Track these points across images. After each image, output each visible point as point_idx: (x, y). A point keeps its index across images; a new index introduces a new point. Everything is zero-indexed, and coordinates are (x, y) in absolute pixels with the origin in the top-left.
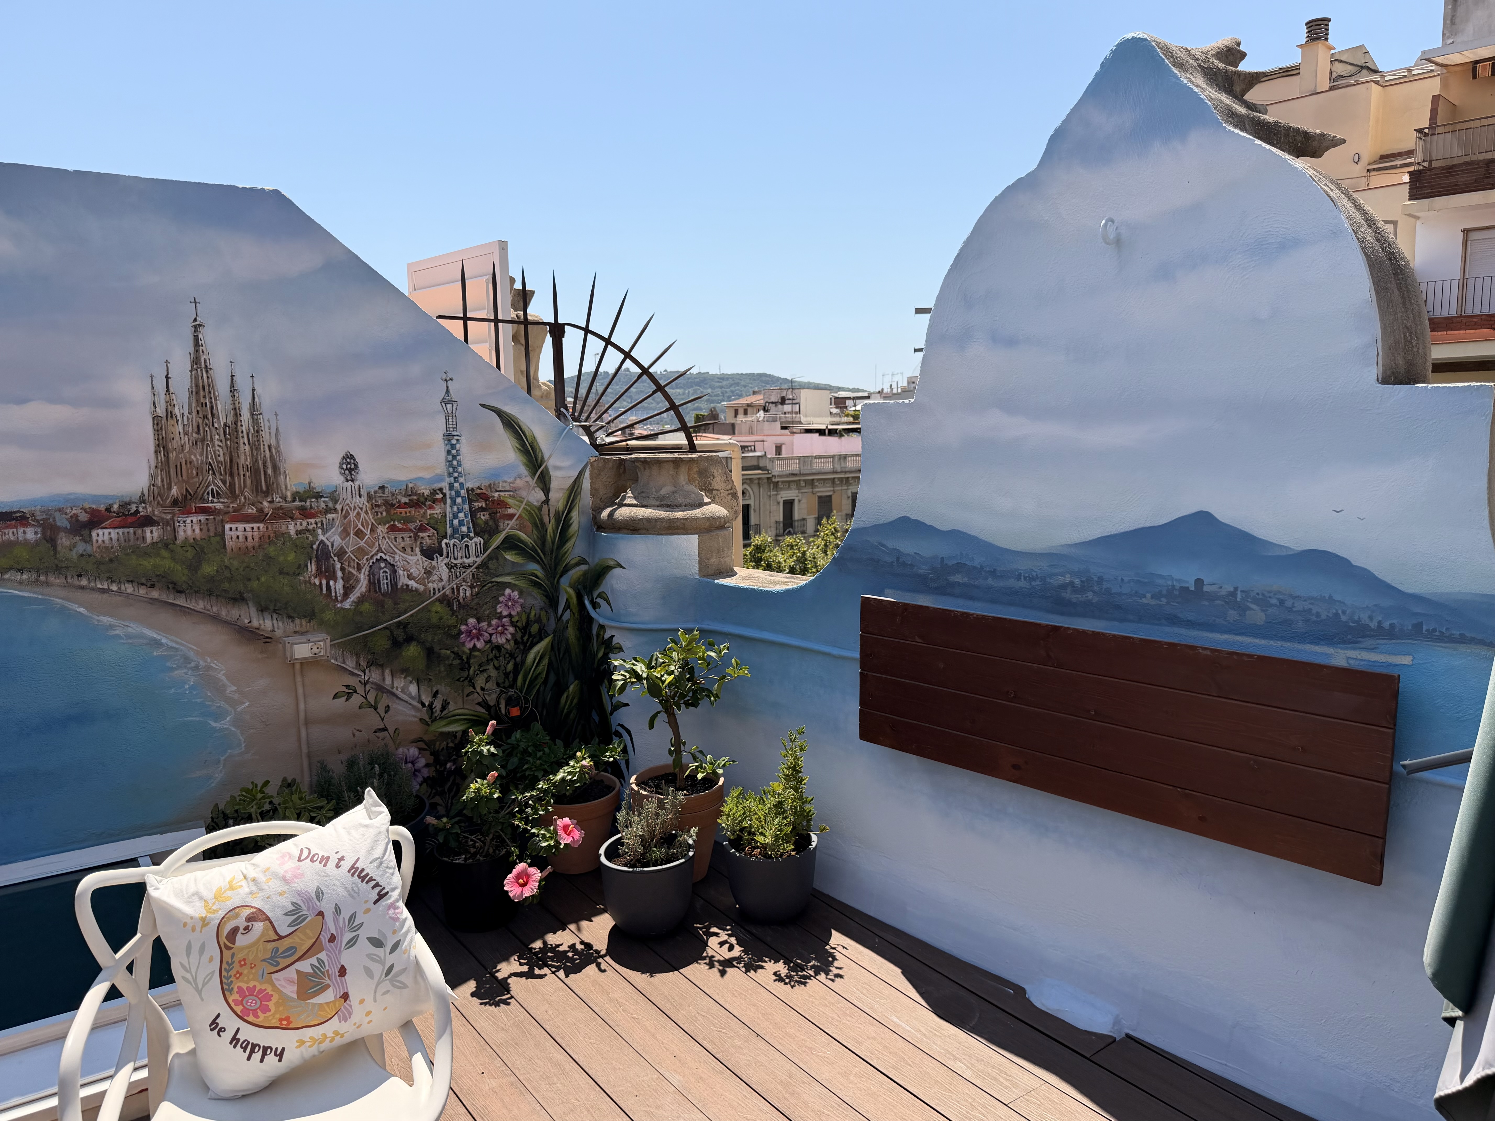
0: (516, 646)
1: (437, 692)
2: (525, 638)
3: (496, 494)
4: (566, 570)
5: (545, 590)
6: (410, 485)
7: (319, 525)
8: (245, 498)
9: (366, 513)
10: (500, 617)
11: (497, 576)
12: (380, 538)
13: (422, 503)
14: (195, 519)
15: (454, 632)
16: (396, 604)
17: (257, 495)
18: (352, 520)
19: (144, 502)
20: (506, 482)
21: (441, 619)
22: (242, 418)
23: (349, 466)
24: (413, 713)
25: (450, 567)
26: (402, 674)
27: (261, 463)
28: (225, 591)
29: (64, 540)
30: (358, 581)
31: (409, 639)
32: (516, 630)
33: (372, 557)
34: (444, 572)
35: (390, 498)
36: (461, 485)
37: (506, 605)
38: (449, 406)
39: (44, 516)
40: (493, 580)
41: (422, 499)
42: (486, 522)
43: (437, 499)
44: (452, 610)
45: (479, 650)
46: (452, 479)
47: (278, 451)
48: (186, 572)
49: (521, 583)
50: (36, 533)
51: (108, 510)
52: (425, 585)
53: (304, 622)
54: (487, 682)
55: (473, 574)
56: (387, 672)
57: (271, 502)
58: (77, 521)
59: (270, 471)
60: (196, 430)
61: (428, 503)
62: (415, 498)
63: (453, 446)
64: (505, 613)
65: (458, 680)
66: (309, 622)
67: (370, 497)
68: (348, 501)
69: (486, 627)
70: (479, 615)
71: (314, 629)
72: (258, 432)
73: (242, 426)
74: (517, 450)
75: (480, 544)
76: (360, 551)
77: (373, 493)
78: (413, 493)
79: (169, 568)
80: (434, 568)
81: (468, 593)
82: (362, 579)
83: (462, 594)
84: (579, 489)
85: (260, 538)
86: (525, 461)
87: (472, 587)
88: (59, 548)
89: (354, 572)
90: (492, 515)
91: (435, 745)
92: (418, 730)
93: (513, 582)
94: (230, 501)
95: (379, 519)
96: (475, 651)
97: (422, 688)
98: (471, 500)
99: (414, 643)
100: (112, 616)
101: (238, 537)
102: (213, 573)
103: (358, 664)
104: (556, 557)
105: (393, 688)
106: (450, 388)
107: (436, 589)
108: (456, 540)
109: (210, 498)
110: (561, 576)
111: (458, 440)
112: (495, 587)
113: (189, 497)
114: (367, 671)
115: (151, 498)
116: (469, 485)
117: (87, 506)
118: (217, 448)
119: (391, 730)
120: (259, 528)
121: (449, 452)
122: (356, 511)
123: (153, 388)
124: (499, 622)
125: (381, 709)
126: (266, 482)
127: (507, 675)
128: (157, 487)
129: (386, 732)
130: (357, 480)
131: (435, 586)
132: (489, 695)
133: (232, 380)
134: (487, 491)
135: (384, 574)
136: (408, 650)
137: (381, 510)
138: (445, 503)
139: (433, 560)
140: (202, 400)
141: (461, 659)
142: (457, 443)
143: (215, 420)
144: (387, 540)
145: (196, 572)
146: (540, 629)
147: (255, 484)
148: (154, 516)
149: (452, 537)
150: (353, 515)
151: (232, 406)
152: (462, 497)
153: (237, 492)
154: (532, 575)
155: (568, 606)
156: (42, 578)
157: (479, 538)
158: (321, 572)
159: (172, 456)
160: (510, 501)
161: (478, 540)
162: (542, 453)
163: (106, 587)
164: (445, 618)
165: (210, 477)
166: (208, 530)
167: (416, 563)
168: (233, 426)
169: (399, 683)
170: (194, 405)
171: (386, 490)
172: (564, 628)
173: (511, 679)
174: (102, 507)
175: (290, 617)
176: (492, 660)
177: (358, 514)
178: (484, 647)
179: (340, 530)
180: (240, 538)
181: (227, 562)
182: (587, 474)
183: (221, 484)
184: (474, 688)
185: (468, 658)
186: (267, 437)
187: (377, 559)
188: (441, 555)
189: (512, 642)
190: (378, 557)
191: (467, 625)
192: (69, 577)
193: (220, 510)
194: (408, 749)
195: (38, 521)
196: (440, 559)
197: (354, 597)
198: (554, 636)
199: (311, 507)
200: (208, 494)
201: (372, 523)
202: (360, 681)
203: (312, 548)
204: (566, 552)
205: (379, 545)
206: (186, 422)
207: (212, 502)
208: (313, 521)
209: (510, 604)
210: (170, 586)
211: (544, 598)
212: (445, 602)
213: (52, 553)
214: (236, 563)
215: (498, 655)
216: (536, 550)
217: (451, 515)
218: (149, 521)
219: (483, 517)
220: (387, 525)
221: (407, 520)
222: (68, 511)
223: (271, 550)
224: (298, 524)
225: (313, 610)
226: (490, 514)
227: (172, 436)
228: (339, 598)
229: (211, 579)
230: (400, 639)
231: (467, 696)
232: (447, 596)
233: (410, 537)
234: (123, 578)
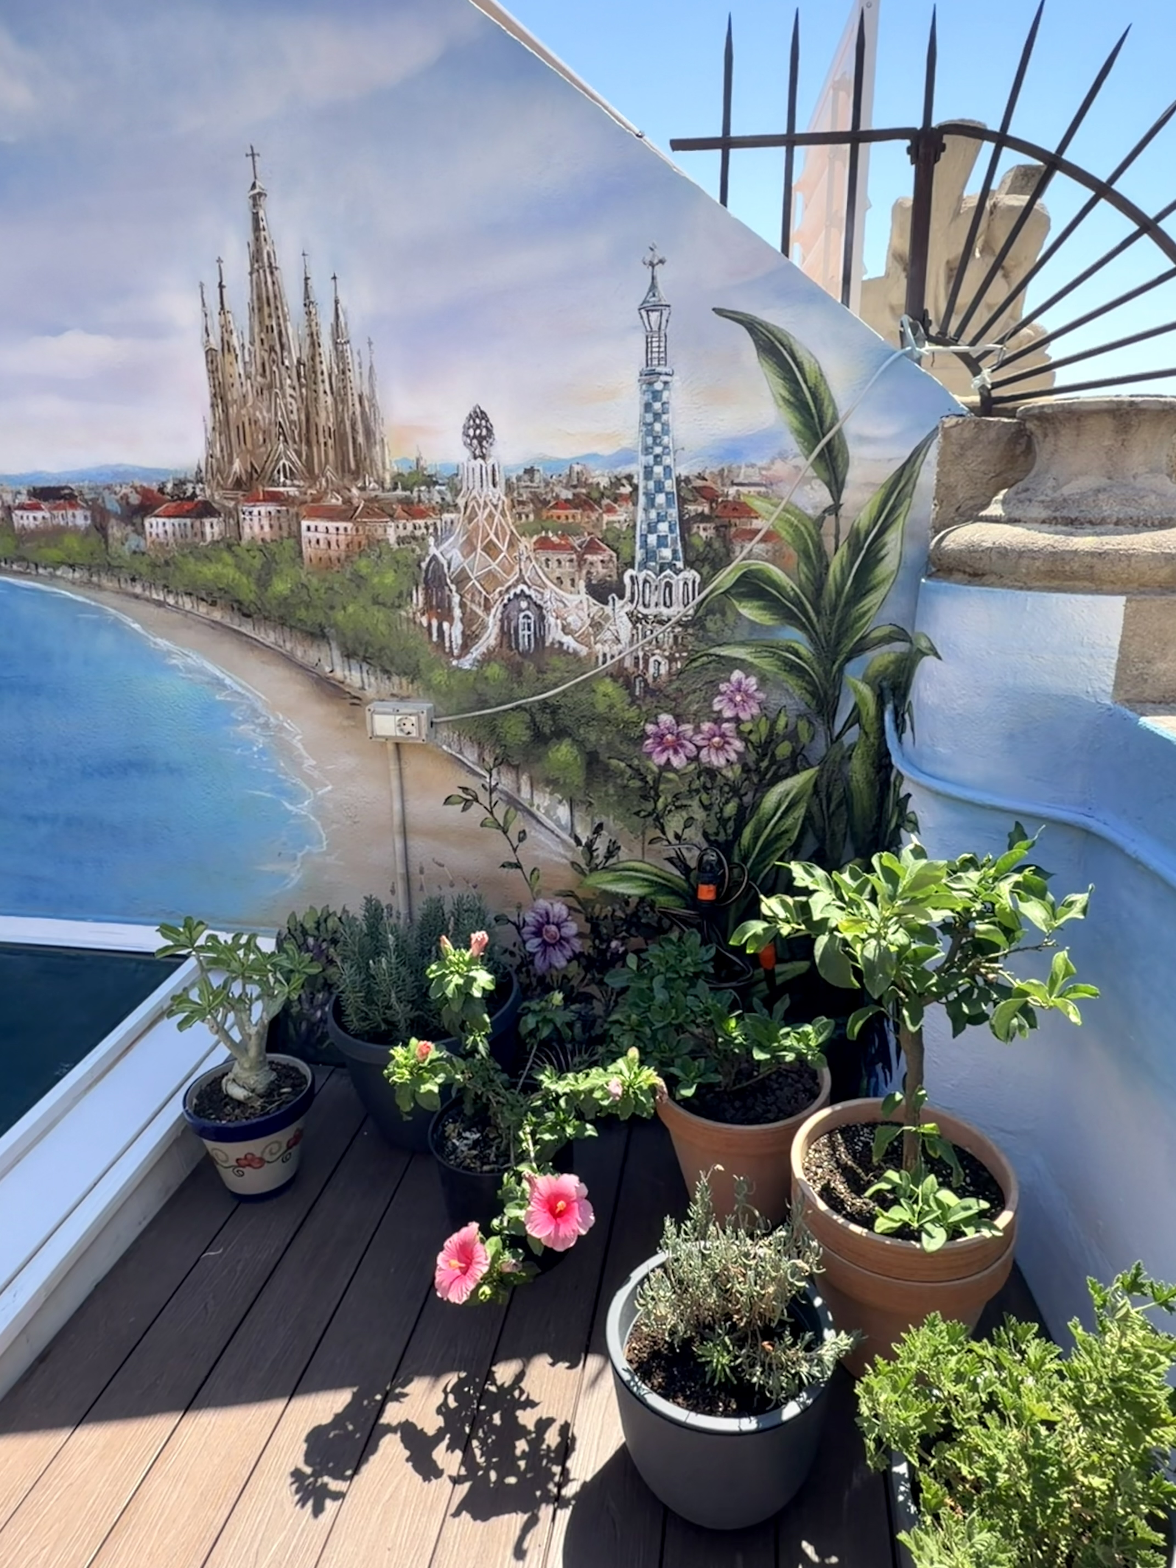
0: (745, 776)
1: (600, 827)
2: (764, 764)
3: (732, 491)
4: (860, 649)
5: (812, 682)
6: (577, 468)
7: (431, 530)
8: (327, 481)
9: (503, 514)
10: (718, 719)
11: (720, 645)
12: (523, 558)
13: (595, 501)
14: (263, 510)
15: (635, 733)
16: (541, 671)
17: (343, 476)
18: (481, 525)
19: (200, 481)
20: (753, 466)
21: (611, 707)
22: (321, 350)
23: (478, 432)
24: (561, 850)
25: (635, 619)
26: (547, 786)
27: (348, 423)
28: (300, 620)
29: (115, 530)
30: (484, 626)
31: (560, 733)
32: (746, 747)
33: (508, 590)
34: (625, 628)
35: (542, 490)
36: (667, 469)
37: (731, 700)
38: (654, 316)
39: (93, 496)
40: (712, 651)
41: (595, 495)
42: (708, 544)
43: (621, 495)
44: (632, 694)
45: (675, 771)
46: (651, 457)
47: (373, 405)
48: (253, 587)
49: (766, 664)
50: (86, 518)
51: (161, 490)
52: (589, 646)
53: (404, 681)
54: (685, 827)
55: (676, 637)
56: (524, 779)
57: (363, 489)
58: (128, 503)
59: (361, 439)
60: (260, 370)
61: (605, 501)
62: (584, 491)
63: (656, 396)
64: (728, 714)
65: (637, 814)
66: (412, 682)
67: (510, 487)
68: (475, 493)
69: (690, 733)
70: (678, 711)
71: (419, 695)
72: (344, 373)
73: (321, 362)
74: (781, 403)
75: (694, 582)
76: (490, 577)
77: (514, 480)
78: (581, 483)
79: (234, 579)
80: (607, 618)
81: (664, 670)
82: (491, 624)
83: (651, 670)
84: (910, 486)
85: (348, 546)
86: (796, 424)
87: (671, 659)
88: (111, 540)
89: (480, 611)
90: (722, 530)
91: (593, 908)
92: (567, 879)
93: (750, 658)
94: (307, 484)
95: (522, 525)
96: (669, 771)
97: (577, 814)
98: (683, 498)
99: (567, 741)
100: (168, 639)
101: (318, 542)
102: (287, 592)
103: (482, 759)
104: (842, 620)
105: (532, 805)
106: (659, 280)
107: (608, 656)
108: (650, 573)
109: (282, 479)
110: (848, 659)
111: (666, 383)
112: (711, 666)
113: (255, 476)
114: (494, 772)
115: (209, 476)
116: (682, 470)
117: (137, 483)
118: (289, 399)
119: (528, 869)
120: (346, 529)
121: (648, 407)
122: (487, 511)
123: (204, 305)
124: (715, 727)
125: (513, 834)
126: (355, 456)
127: (723, 822)
128: (217, 460)
129: (519, 871)
130: (490, 456)
131: (607, 649)
132: (688, 849)
133: (306, 284)
134: (715, 483)
135: (525, 620)
136: (558, 750)
137: (526, 510)
138: (635, 504)
139: (606, 603)
140: (267, 322)
141: (644, 780)
142: (664, 389)
143: (285, 354)
144: (534, 562)
145: (266, 590)
146: (793, 751)
147: (340, 458)
148: (214, 501)
149: (644, 565)
150: (482, 515)
151: (307, 331)
152: (667, 494)
153: (317, 471)
154: (787, 651)
155: (856, 717)
156: (95, 579)
157: (693, 572)
158: (431, 607)
159: (233, 411)
160: (757, 504)
161: (691, 574)
162: (835, 408)
163: (161, 598)
164: (619, 706)
165: (281, 446)
166: (280, 528)
167: (577, 607)
168: (309, 364)
169: (542, 801)
170: (256, 330)
171: (537, 476)
172: (843, 758)
173: (730, 831)
174: (155, 487)
175: (386, 671)
176: (697, 791)
177: (491, 516)
178: (685, 767)
179: (461, 541)
180: (321, 542)
181: (304, 580)
182: (933, 454)
183: (295, 458)
184: (664, 833)
185: (657, 780)
186: (357, 382)
187: (515, 594)
188: (621, 597)
189: (738, 768)
190: (518, 591)
191: (657, 724)
192: (122, 580)
193: (295, 497)
194: (552, 904)
195: (86, 501)
196: (619, 603)
197: (477, 651)
198: (822, 770)
199: (420, 501)
200: (279, 472)
201: (512, 532)
202: (483, 786)
203: (419, 566)
204: (865, 613)
205: (521, 570)
206: (247, 359)
207: (284, 485)
208: (421, 522)
209: (738, 698)
210: (235, 605)
211: (808, 697)
212: (621, 680)
213: (103, 546)
214: (315, 581)
215: (709, 786)
216: (802, 603)
217: (645, 526)
218: (207, 510)
219: (703, 532)
220: (535, 538)
221: (567, 531)
222: (118, 489)
223: (363, 566)
224: (401, 526)
225: (418, 666)
226: (717, 528)
227: (231, 380)
228: (456, 652)
229: (284, 601)
230: (547, 730)
231: (650, 843)
232: (626, 669)
233: (571, 561)
234: (181, 589)
